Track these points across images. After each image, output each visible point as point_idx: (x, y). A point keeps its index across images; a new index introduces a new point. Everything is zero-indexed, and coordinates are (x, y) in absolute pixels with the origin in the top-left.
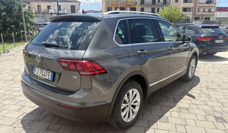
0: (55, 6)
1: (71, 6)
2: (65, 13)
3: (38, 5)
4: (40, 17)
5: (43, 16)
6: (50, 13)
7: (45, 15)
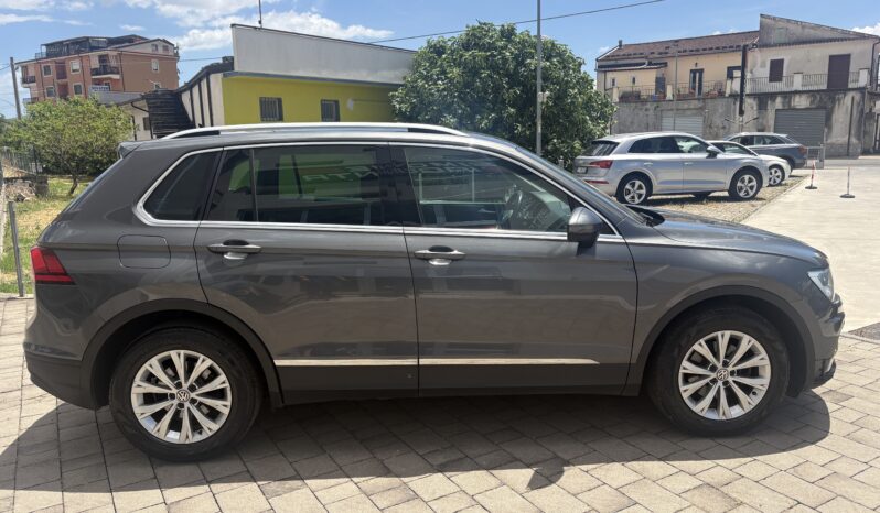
0: (759, 65)
1: (832, 58)
2: (793, 89)
3: (694, 68)
4: (689, 113)
5: (702, 108)
6: (728, 92)
7: (710, 103)
